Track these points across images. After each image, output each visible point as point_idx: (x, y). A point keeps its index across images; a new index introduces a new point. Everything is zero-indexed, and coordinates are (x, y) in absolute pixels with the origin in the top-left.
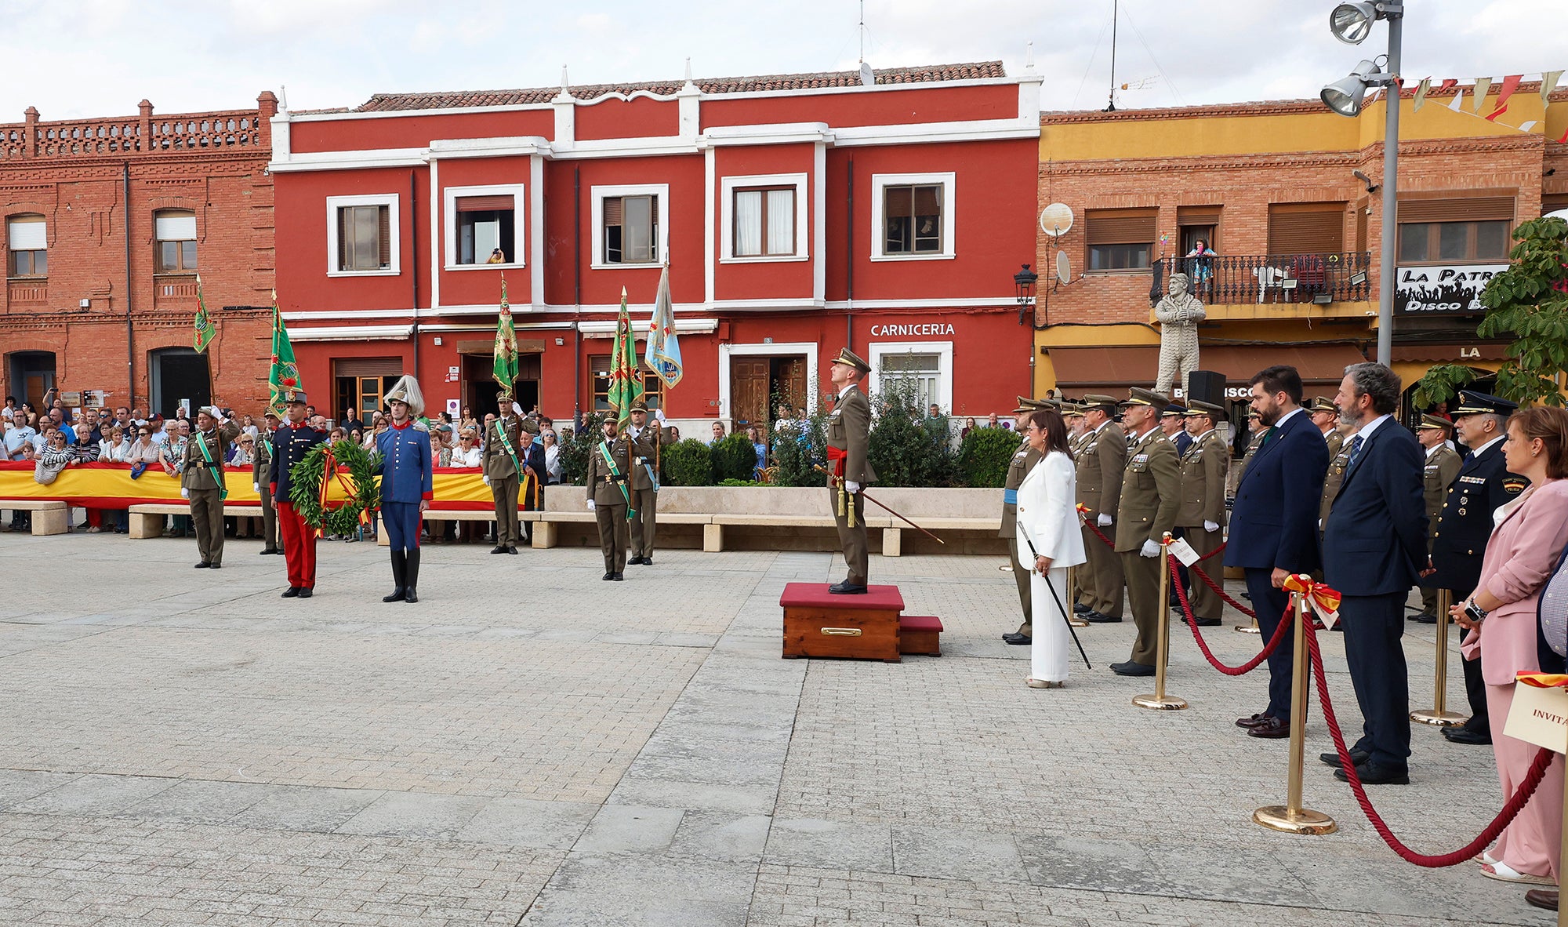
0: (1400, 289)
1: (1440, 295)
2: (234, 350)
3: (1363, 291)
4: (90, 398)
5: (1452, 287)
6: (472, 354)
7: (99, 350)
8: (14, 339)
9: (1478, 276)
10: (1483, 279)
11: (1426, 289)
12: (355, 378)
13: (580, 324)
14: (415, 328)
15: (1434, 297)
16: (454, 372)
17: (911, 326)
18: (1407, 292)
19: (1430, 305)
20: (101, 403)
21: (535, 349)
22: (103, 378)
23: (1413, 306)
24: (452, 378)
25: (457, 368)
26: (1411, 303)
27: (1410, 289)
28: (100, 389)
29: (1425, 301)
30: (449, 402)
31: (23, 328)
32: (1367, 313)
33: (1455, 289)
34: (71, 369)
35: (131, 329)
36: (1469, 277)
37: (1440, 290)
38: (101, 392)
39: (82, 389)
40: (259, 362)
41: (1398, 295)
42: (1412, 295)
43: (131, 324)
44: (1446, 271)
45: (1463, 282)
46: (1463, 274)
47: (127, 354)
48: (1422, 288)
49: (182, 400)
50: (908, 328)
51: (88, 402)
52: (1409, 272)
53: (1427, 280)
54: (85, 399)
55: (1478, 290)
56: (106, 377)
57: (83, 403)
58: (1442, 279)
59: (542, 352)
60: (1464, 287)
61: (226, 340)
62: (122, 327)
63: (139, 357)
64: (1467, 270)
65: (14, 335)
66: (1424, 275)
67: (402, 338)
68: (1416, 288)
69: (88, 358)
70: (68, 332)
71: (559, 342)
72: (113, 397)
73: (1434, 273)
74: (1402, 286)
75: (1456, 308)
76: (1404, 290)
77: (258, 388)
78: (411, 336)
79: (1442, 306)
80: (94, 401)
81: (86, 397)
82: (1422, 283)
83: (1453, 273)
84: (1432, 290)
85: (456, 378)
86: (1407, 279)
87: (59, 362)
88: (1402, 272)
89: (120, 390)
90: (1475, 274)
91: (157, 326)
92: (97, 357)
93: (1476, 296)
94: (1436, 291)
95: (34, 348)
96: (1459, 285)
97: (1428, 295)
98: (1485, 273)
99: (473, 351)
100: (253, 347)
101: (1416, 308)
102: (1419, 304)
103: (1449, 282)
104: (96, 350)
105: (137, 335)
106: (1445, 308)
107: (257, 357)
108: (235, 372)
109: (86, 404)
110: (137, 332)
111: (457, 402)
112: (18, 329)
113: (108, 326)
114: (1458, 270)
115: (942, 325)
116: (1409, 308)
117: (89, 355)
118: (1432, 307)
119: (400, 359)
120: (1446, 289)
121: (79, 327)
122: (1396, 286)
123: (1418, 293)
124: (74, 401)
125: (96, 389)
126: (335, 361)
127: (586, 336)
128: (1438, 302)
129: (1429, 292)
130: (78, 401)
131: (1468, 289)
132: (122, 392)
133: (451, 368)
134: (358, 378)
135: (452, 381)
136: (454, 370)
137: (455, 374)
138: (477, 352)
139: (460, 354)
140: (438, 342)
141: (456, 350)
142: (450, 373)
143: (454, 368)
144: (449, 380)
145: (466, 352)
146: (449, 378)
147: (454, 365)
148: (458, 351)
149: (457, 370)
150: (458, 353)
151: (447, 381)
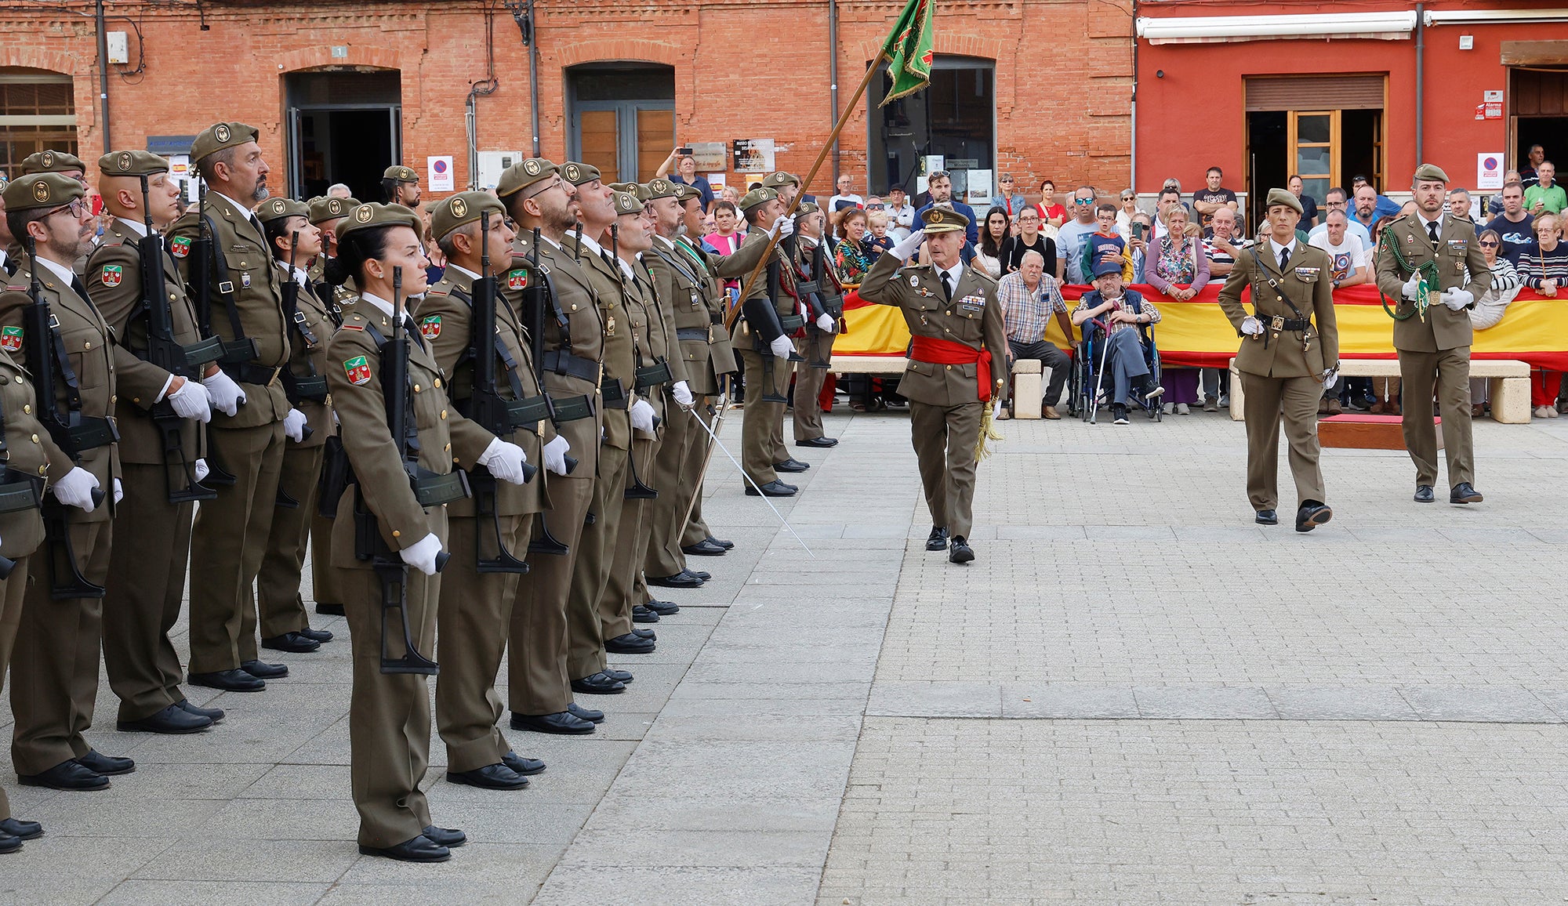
2: (1047, 60)
4: (746, 154)
6: (1528, 66)
7: (768, 59)
8: (584, 39)
12: (1283, 115)
14: (1420, 18)
16: (1495, 100)
20: (770, 164)
22: (775, 114)
24: (1489, 113)
25: (1500, 93)
28: (767, 136)
30: (1482, 157)
31: (606, 16)
34: (706, 98)
35: (836, 19)
38: (770, 142)
39: (729, 136)
40: (1096, 84)
43: (836, 8)
47: (823, 68)
49: (929, 157)
51: (743, 161)
54: (737, 158)
56: (781, 113)
57: (732, 164)
61: (1030, 41)
62: (814, 15)
63: (851, 73)
65: (587, 31)
67: (1397, 37)
69: (744, 73)
70: (700, 26)
72: (795, 152)
77: (1095, 134)
78: (1414, 32)
80: (753, 161)
81: (738, 153)
85: (1498, 113)
87: (681, 82)
89: (809, 137)
91: (890, 13)
92: (761, 73)
95: (626, 56)
99: (1528, 62)
100: (1087, 52)
104: (759, 60)
105: (846, 30)
107: (1093, 73)
108: (1047, 103)
109: (737, 166)
110: (846, 26)
111: (1499, 157)
112: (596, 17)
113: (784, 13)
117: (743, 70)
119: (1382, 75)
121: (725, 15)
124: (713, 160)
125: (758, 136)
126: (1249, 79)
130: (722, 161)
132: (814, 143)
133: (1488, 93)
134: (1290, 115)
135: (1486, 119)
136: (1494, 96)
137: (1496, 105)
138: (1538, 63)
139: (1507, 66)
140: (1466, 42)
141: (1500, 59)
142: (1486, 103)
143: (1492, 94)
144: (1484, 115)
145: (1517, 62)
146: (1484, 113)
147: (1493, 87)
148: (1503, 61)
149: (1499, 96)
150: (1503, 65)
151: (1480, 117)
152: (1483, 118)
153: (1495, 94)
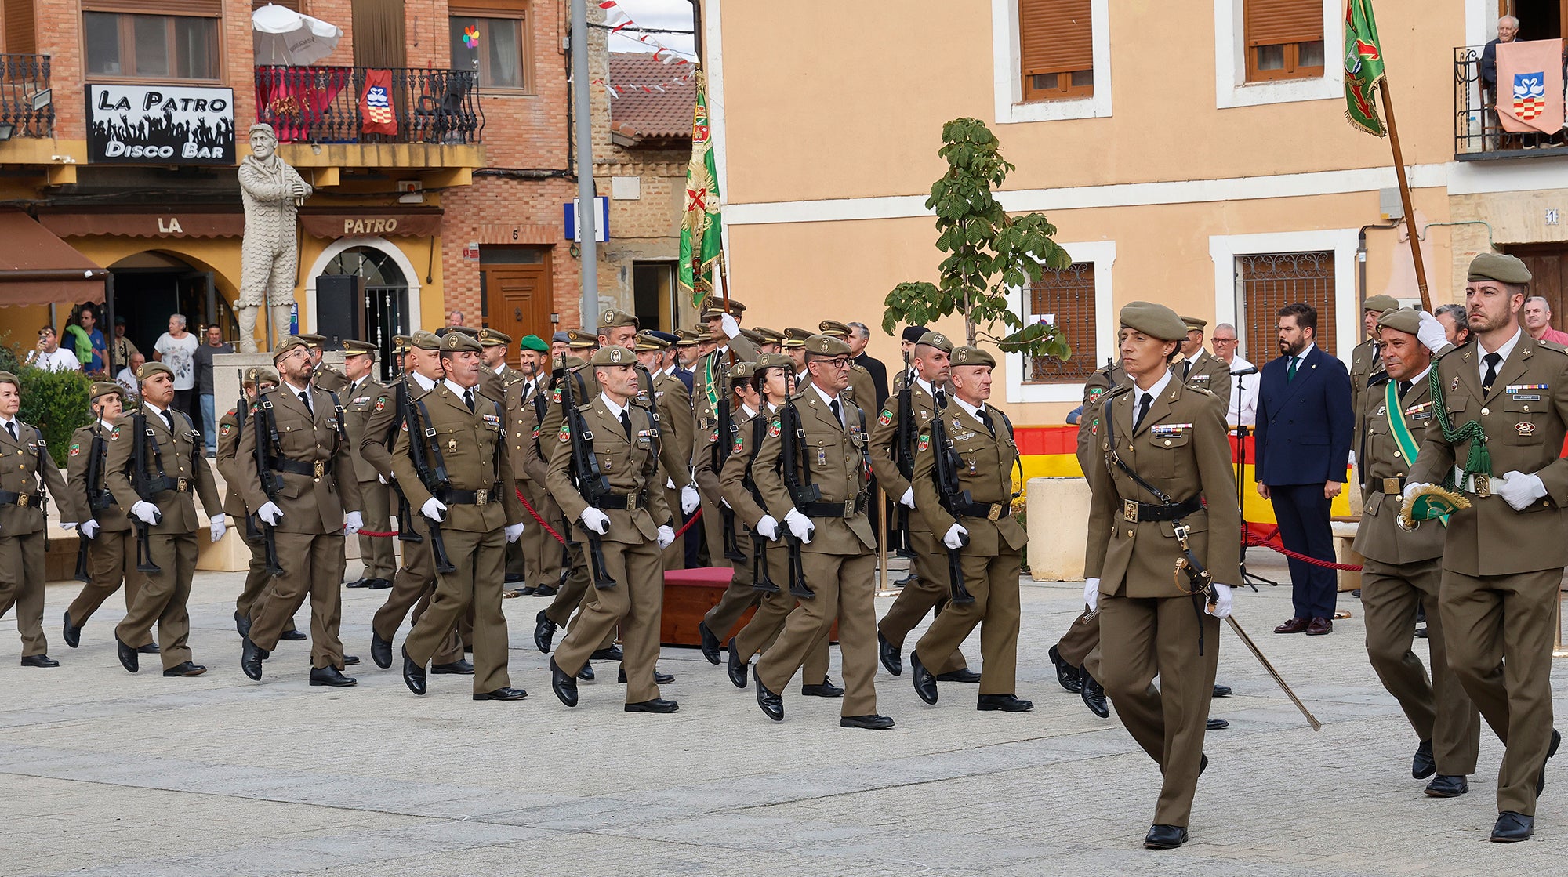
0: (96, 120)
1: (146, 131)
3: (42, 122)
5: (160, 121)
9: (191, 105)
10: (197, 110)
11: (129, 122)
15: (140, 135)
18: (106, 126)
19: (136, 148)
23: (115, 149)
26: (111, 145)
27: (110, 121)
29: (130, 141)
32: (54, 157)
33: (164, 124)
36: (180, 105)
37: (146, 124)
41: (95, 130)
42: (112, 131)
44: (151, 94)
45: (174, 113)
46: (172, 101)
48: (124, 120)
52: (106, 94)
53: (129, 108)
55: (192, 127)
58: (148, 108)
60: (175, 122)
64: (177, 94)
66: (125, 100)
68: (115, 117)
73: (137, 95)
74: (100, 116)
75: (169, 155)
76: (102, 123)
79: (151, 151)
82: (123, 111)
83: (160, 97)
84: (137, 125)
86: (104, 105)
88: (97, 92)
90: (186, 101)
93: (191, 137)
94: (141, 125)
96: (168, 117)
97: (132, 131)
98: (199, 100)
101: (118, 153)
102: (122, 145)
103: (156, 112)
106: (154, 154)
114: (167, 93)
116: (110, 152)
118: (138, 151)
120: (154, 123)
122: (89, 114)
123: (120, 128)
128: (145, 144)
129: (133, 127)
131: (180, 125)
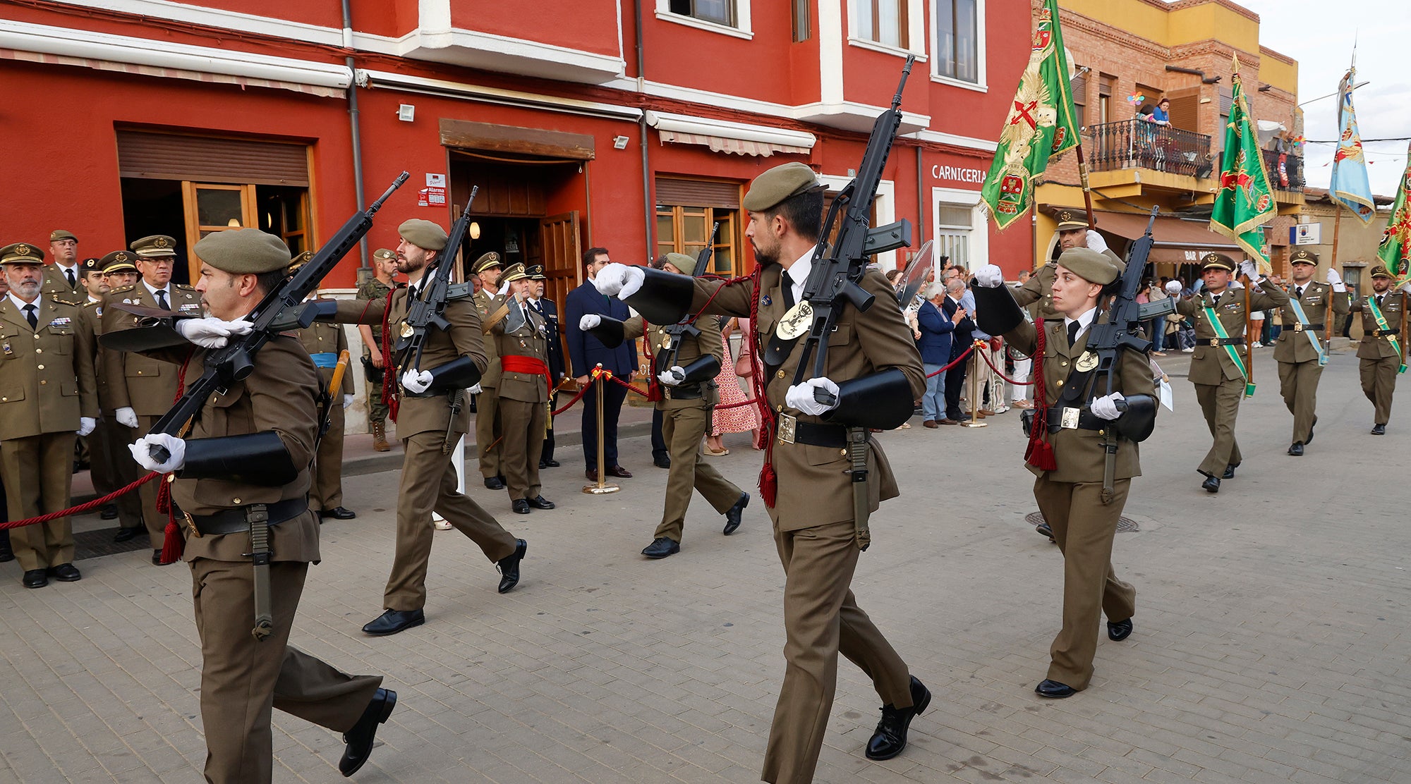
6: (467, 149)
12: (178, 184)
13: (649, 113)
14: (354, 76)
16: (437, 182)
17: (959, 169)
21: (580, 152)
24: (433, 199)
25: (442, 177)
50: (957, 170)
59: (588, 160)
67: (323, 93)
71: (621, 142)
78: (348, 91)
85: (441, 199)
99: (467, 145)
115: (980, 172)
119: (306, 143)
126: (123, 129)
127: (665, 137)
133: (429, 176)
134: (187, 186)
135: (430, 206)
136: (436, 180)
137: (439, 190)
138: (478, 147)
139: (448, 146)
140: (407, 113)
141: (439, 139)
142: (428, 187)
143: (434, 177)
144: (428, 202)
145: (457, 143)
146: (427, 199)
147: (435, 170)
148: (443, 141)
149: (442, 181)
150: (443, 145)
151: (423, 204)
152: (426, 204)
153: (437, 177)
